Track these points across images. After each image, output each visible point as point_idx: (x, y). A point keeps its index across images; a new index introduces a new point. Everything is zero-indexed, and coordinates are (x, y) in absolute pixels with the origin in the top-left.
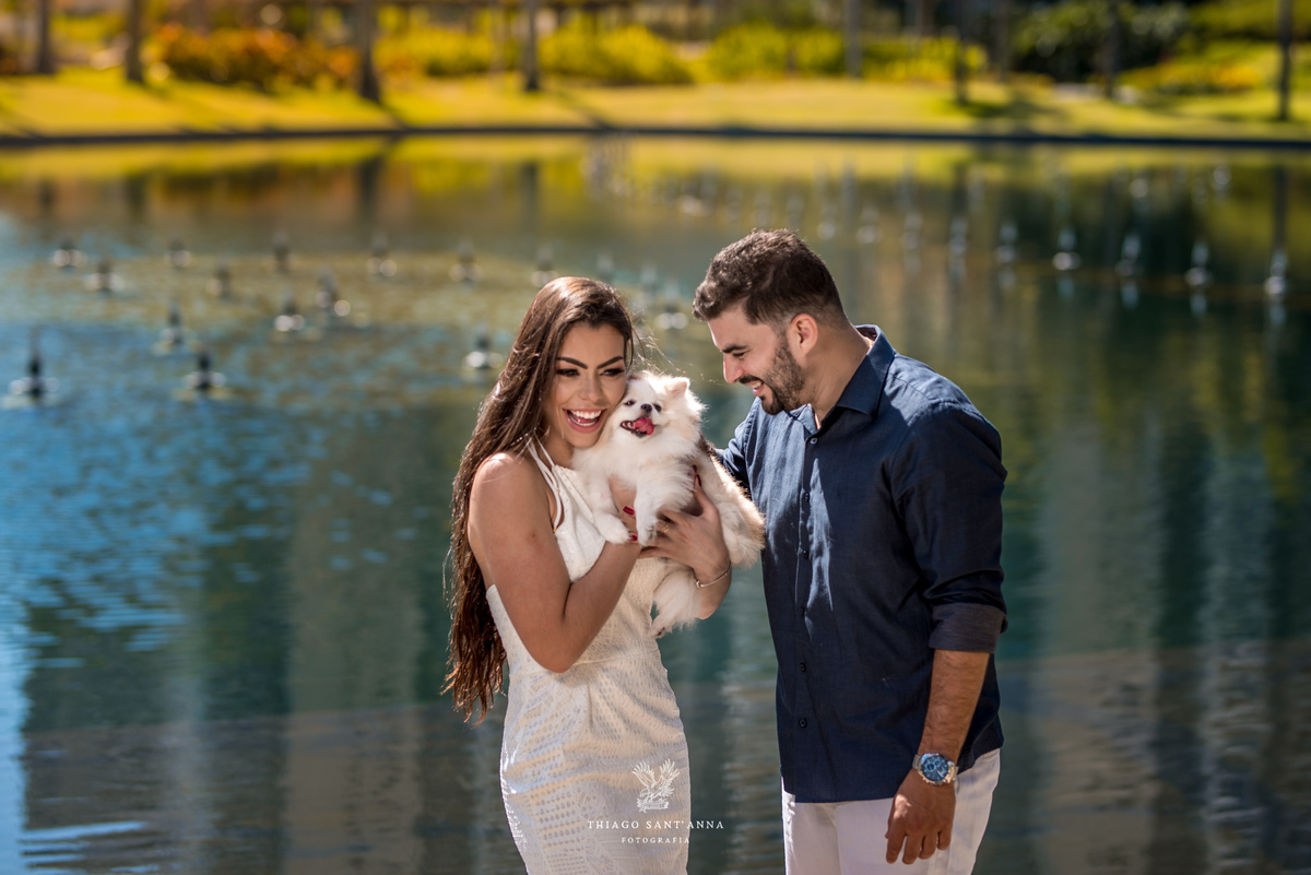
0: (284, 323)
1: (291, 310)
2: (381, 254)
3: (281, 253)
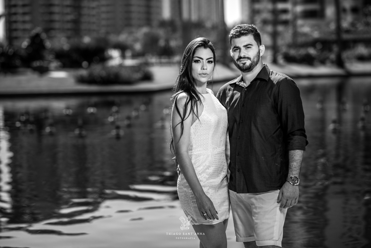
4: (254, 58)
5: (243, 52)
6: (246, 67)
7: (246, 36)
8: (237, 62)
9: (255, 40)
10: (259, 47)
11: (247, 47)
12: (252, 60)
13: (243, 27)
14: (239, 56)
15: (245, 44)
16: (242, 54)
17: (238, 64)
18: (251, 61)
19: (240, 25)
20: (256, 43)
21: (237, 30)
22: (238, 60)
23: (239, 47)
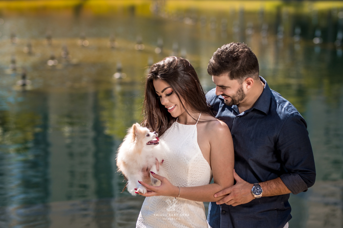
0: (51, 63)
1: (53, 58)
2: (83, 38)
3: (49, 38)
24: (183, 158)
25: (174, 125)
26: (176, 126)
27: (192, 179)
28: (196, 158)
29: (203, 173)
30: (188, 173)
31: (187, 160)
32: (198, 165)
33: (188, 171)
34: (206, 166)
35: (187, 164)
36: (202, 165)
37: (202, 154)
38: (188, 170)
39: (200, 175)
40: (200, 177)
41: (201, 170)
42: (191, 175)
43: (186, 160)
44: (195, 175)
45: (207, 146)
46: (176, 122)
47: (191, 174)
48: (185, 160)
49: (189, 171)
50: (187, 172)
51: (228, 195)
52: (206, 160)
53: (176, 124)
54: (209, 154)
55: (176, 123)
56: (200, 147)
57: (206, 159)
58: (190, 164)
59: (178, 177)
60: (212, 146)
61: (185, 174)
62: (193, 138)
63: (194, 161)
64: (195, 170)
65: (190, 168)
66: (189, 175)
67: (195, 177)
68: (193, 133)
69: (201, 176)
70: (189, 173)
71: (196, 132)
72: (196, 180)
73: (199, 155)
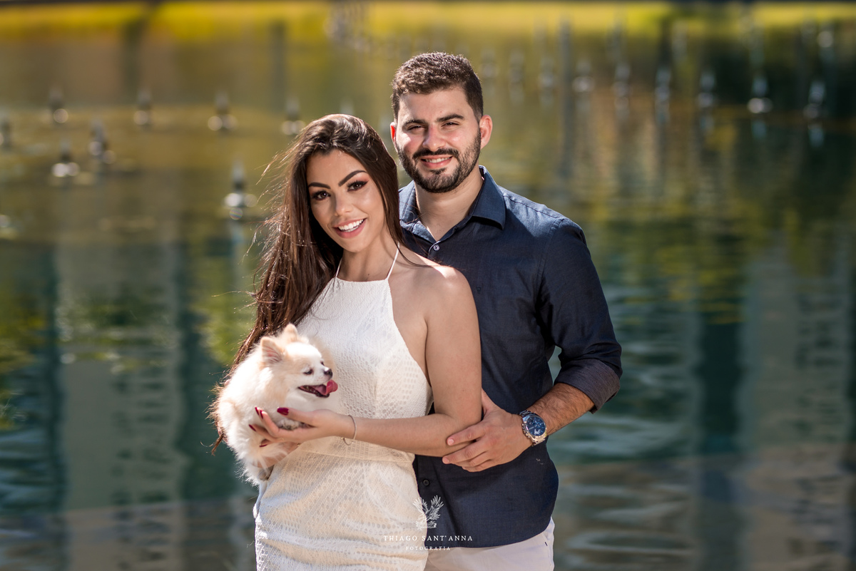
0: (61, 170)
4: (467, 154)
5: (437, 138)
6: (443, 182)
7: (445, 88)
8: (413, 162)
9: (469, 103)
10: (478, 123)
11: (447, 122)
12: (461, 158)
13: (437, 63)
14: (421, 146)
15: (444, 114)
16: (435, 145)
17: (417, 171)
18: (458, 160)
19: (425, 56)
20: (471, 110)
21: (418, 70)
22: (416, 156)
23: (424, 120)
24: (364, 359)
25: (331, 286)
26: (336, 289)
27: (385, 408)
28: (394, 357)
29: (410, 393)
30: (375, 394)
31: (372, 363)
32: (398, 374)
33: (375, 390)
34: (417, 376)
35: (373, 373)
36: (407, 374)
37: (406, 349)
38: (375, 387)
39: (404, 397)
40: (405, 403)
41: (406, 386)
42: (383, 399)
43: (369, 364)
44: (393, 398)
45: (419, 328)
46: (336, 278)
47: (383, 396)
48: (367, 363)
49: (378, 389)
50: (373, 392)
51: (474, 441)
52: (416, 363)
53: (336, 284)
54: (423, 346)
55: (336, 281)
56: (400, 330)
57: (415, 360)
58: (380, 373)
59: (351, 407)
60: (430, 325)
61: (368, 399)
62: (382, 311)
63: (390, 364)
64: (392, 387)
65: (380, 383)
66: (378, 399)
67: (391, 404)
68: (383, 298)
69: (405, 400)
70: (378, 394)
71: (389, 297)
72: (395, 409)
73: (399, 351)
